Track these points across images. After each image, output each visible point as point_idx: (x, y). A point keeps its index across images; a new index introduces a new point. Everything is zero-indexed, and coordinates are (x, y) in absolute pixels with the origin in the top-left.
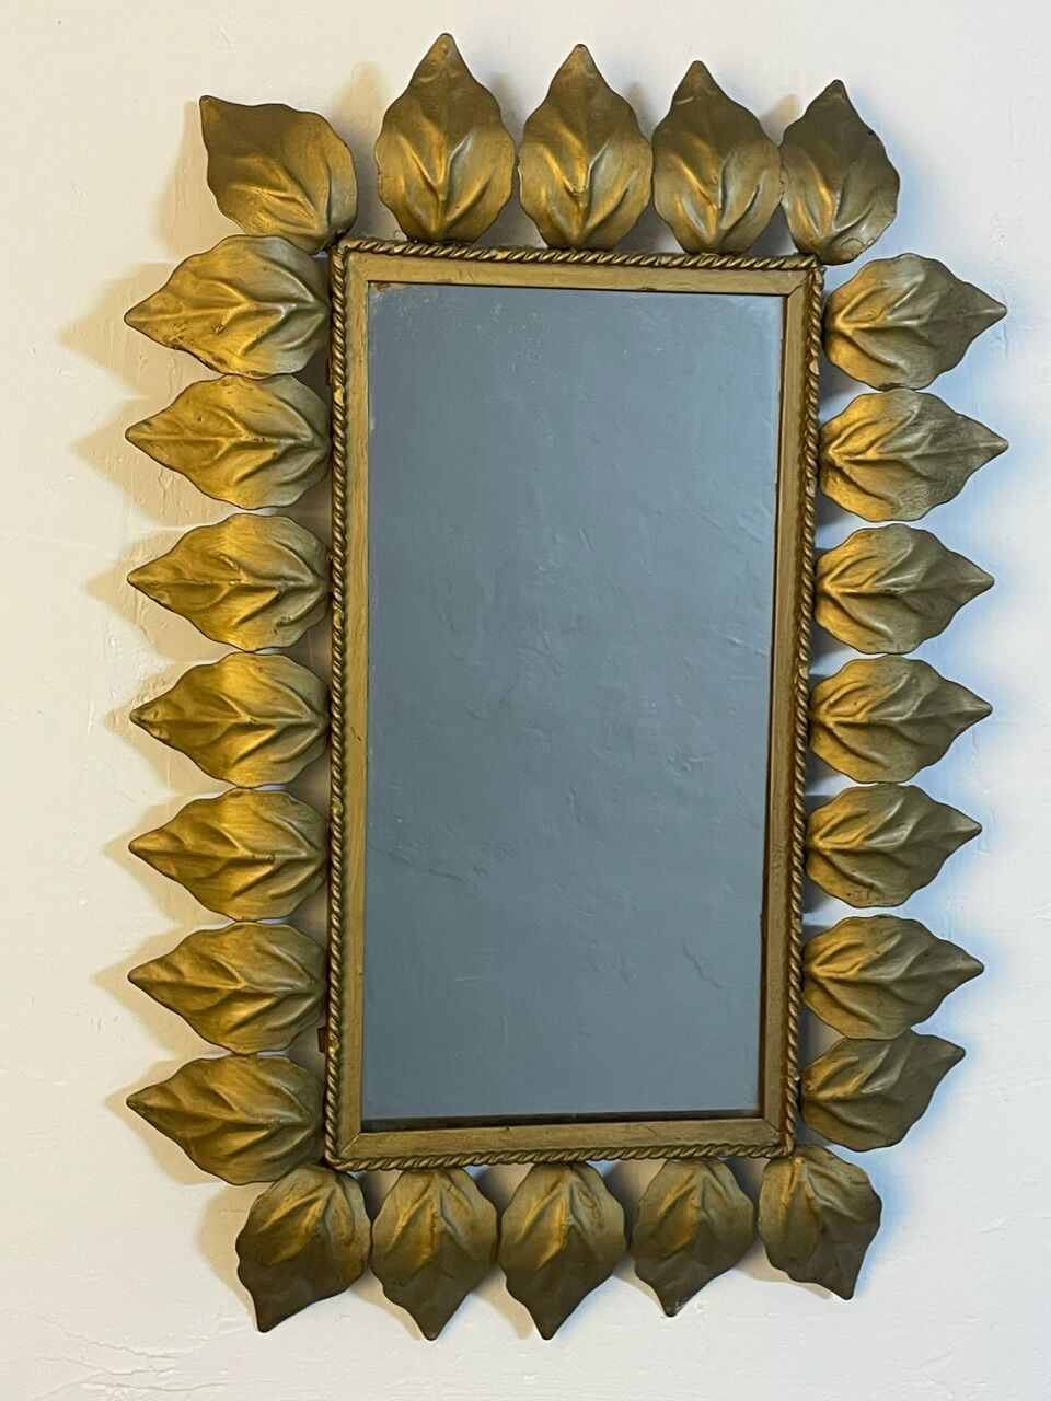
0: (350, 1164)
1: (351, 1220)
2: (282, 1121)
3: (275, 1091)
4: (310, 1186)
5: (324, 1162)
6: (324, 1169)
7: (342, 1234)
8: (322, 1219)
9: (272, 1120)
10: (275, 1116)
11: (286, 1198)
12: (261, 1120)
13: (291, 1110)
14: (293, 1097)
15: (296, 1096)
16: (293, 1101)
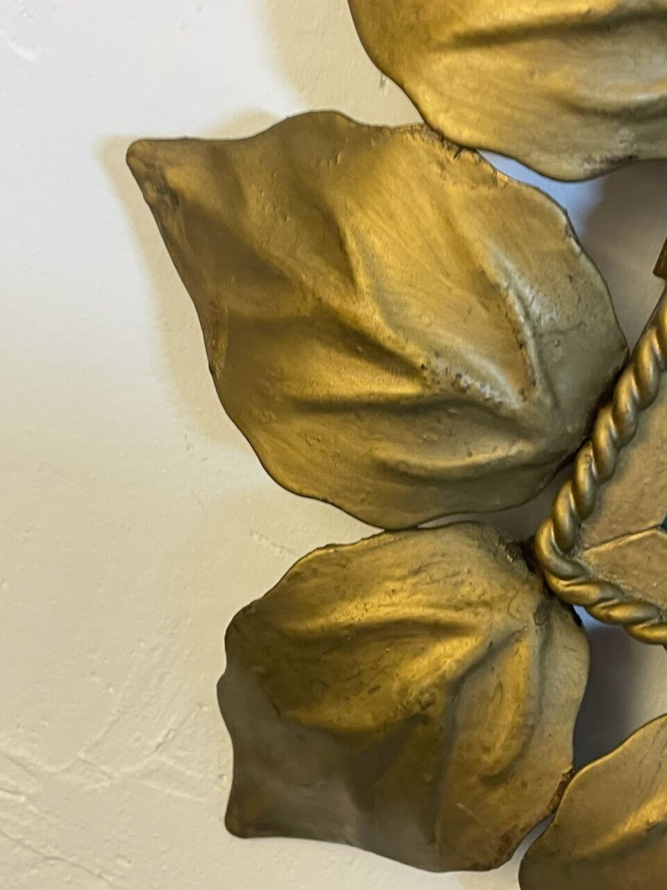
0: (593, 593)
1: (528, 729)
2: (466, 380)
3: (488, 291)
4: (465, 590)
5: (527, 551)
6: (520, 566)
7: (487, 750)
8: (455, 686)
9: (440, 365)
10: (454, 356)
11: (391, 585)
12: (412, 351)
13: (507, 365)
14: (528, 333)
15: (537, 335)
16: (522, 345)
